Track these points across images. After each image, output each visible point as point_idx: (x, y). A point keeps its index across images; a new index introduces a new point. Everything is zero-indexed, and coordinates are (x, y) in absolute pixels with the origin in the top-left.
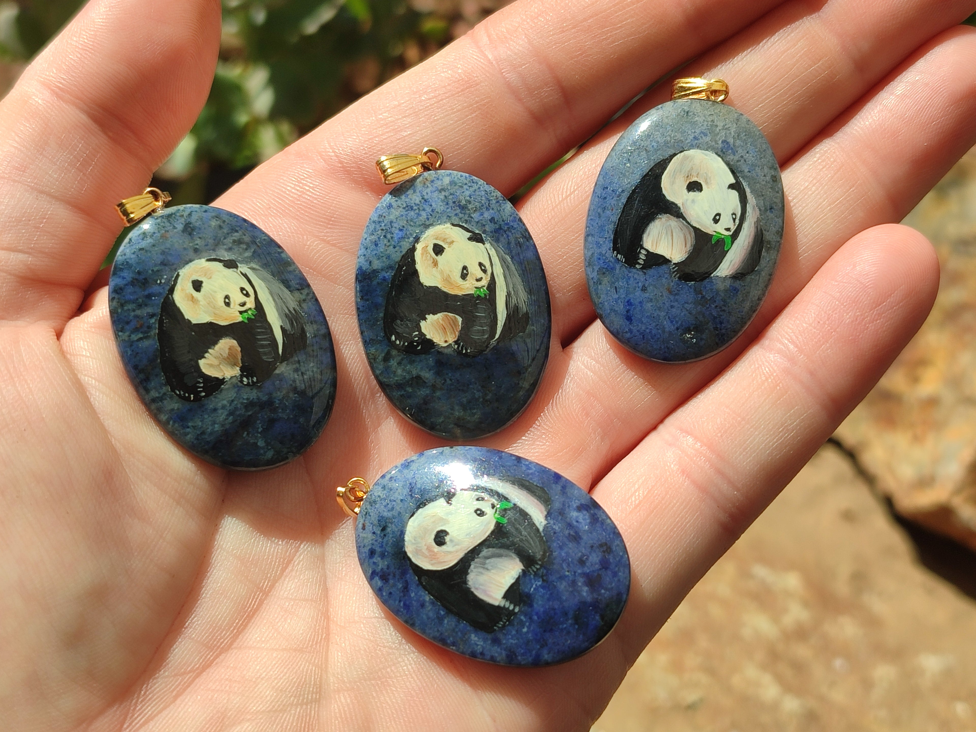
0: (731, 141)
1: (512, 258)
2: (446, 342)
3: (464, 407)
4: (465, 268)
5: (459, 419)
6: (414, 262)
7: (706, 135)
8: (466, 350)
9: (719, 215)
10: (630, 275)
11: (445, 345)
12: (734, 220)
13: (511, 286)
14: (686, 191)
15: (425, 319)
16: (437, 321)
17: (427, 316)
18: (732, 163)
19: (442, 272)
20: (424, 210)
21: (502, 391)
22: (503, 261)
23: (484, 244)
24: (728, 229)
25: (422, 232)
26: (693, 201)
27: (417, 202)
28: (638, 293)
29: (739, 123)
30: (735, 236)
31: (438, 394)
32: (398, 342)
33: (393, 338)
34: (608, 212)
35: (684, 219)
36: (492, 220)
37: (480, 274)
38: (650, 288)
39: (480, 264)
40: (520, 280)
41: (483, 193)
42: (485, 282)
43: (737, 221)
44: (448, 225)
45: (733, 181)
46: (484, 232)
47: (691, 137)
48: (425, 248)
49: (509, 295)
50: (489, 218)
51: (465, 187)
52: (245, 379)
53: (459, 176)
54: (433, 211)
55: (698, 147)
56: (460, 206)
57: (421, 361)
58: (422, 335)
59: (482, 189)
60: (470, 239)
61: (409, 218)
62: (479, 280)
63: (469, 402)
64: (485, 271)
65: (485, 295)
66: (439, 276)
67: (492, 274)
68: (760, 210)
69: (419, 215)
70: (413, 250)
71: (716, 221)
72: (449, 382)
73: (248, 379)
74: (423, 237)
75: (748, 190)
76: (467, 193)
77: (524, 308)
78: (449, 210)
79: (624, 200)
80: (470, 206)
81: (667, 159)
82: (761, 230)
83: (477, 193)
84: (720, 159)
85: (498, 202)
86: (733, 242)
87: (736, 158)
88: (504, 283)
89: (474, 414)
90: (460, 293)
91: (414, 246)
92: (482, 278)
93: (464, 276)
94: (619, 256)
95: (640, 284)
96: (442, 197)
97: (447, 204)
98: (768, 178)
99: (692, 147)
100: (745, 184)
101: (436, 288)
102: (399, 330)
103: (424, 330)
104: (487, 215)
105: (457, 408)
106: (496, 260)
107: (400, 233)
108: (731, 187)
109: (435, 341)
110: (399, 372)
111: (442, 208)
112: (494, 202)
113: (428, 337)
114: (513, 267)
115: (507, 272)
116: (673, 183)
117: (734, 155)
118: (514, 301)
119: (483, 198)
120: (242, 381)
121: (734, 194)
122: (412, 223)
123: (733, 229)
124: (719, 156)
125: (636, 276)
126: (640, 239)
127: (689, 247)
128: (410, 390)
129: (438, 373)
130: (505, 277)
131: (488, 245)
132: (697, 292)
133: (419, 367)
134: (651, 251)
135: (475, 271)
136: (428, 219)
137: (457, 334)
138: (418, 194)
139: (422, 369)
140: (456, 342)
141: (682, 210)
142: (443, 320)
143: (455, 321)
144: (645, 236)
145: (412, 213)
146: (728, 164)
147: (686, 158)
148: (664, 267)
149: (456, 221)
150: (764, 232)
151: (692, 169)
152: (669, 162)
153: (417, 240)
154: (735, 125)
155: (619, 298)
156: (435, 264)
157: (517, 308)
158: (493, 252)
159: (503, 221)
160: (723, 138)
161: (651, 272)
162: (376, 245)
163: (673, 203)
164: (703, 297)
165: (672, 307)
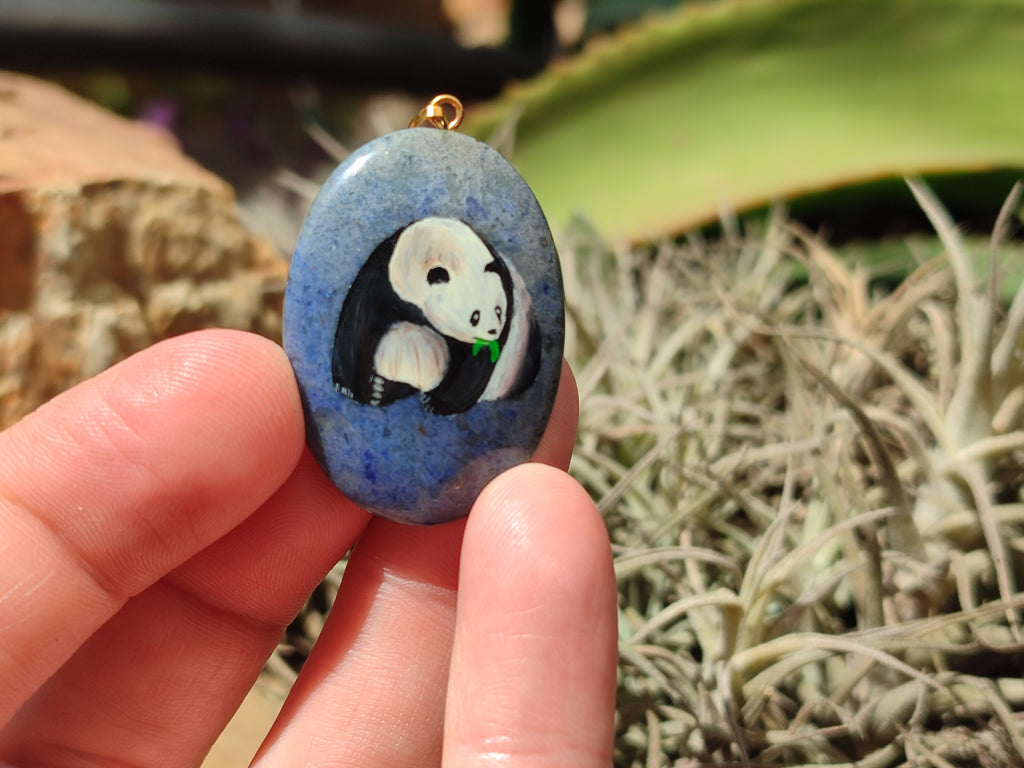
0: (479, 196)
7: (442, 192)
9: (477, 312)
10: (364, 415)
12: (499, 316)
14: (427, 284)
18: (485, 232)
24: (492, 332)
26: (439, 298)
28: (379, 440)
29: (485, 165)
30: (502, 340)
34: (317, 326)
35: (430, 326)
38: (395, 432)
43: (504, 318)
45: (490, 259)
47: (422, 199)
55: (435, 213)
68: (532, 294)
71: (474, 322)
75: (512, 269)
79: (338, 305)
81: (393, 236)
82: (537, 323)
84: (467, 229)
86: (501, 349)
87: (491, 221)
94: (344, 390)
95: (381, 428)
98: (536, 244)
99: (426, 214)
100: (507, 261)
108: (489, 268)
116: (406, 274)
117: (486, 218)
121: (495, 279)
123: (499, 329)
124: (466, 223)
125: (373, 417)
126: (371, 362)
127: (443, 367)
132: (462, 427)
134: (390, 377)
141: (426, 313)
144: (378, 359)
146: (480, 235)
147: (419, 233)
148: (411, 400)
150: (540, 324)
151: (430, 249)
152: (396, 242)
154: (480, 170)
155: (352, 449)
160: (468, 195)
161: (394, 408)
163: (410, 304)
164: (471, 433)
165: (430, 453)
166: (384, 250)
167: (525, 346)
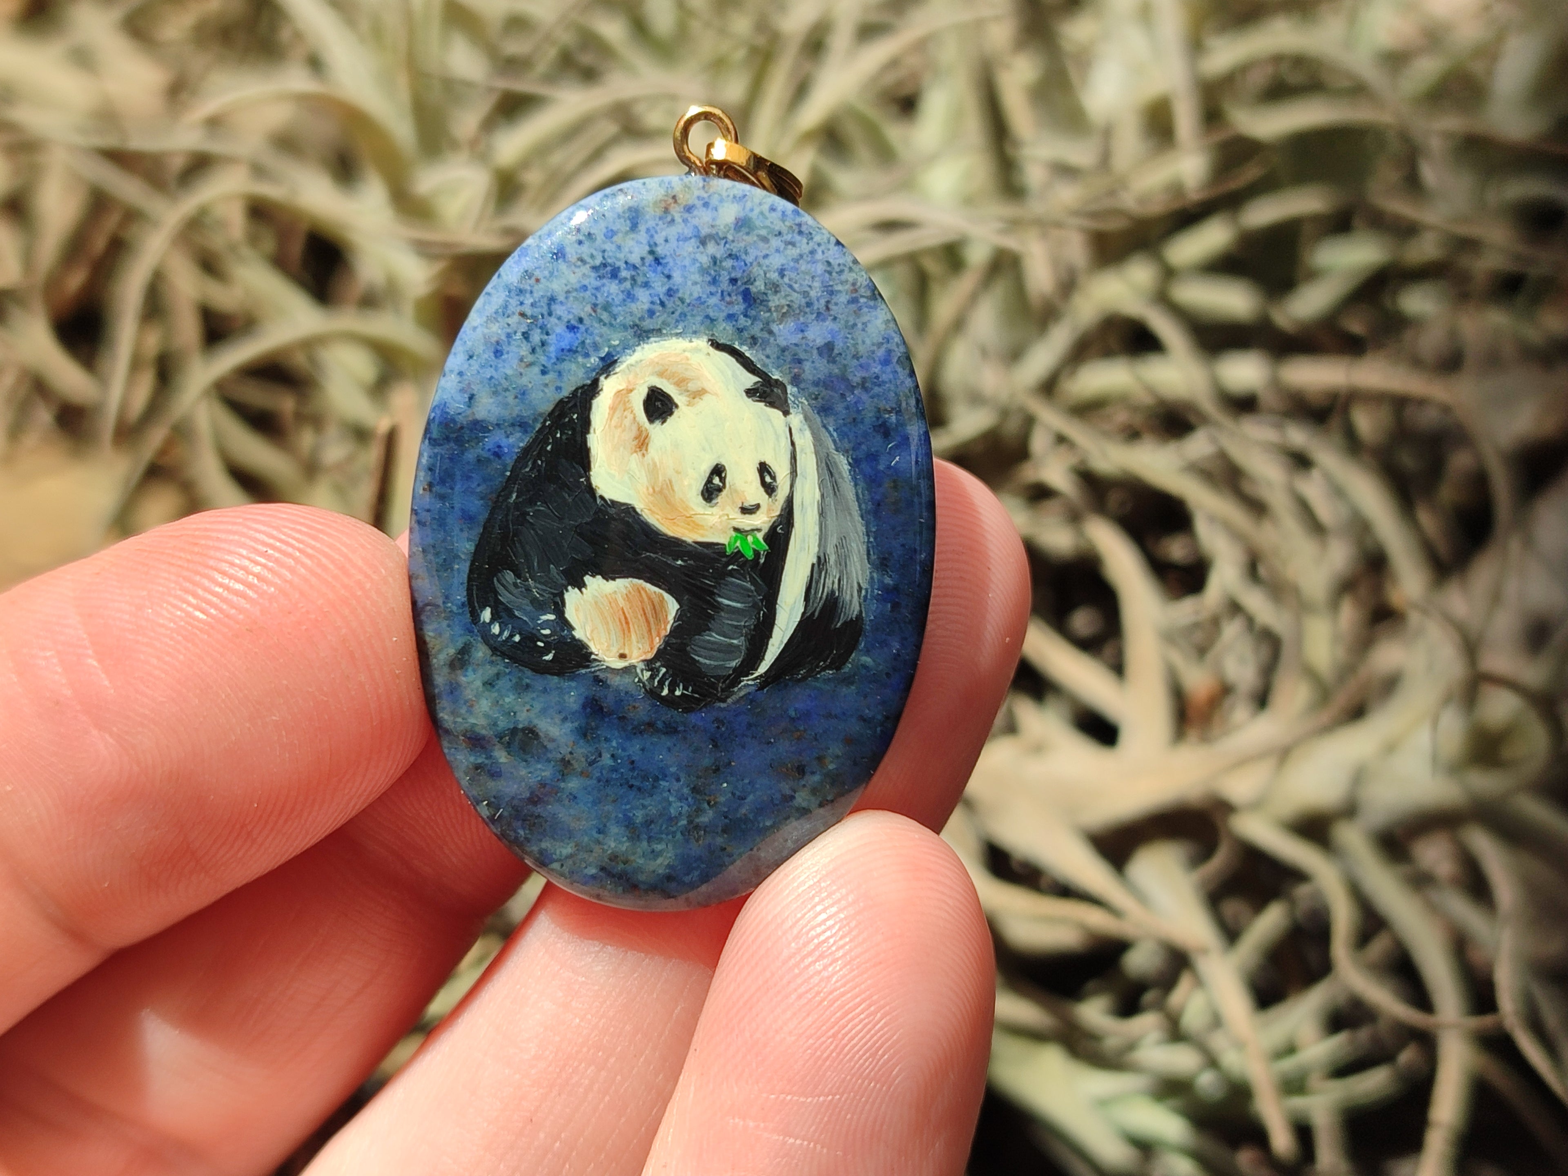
1: (855, 464)
2: (623, 656)
3: (634, 831)
4: (718, 471)
5: (614, 858)
6: (586, 424)
8: (672, 691)
11: (620, 664)
13: (833, 541)
15: (580, 585)
16: (612, 601)
17: (587, 579)
19: (653, 470)
20: (646, 285)
21: (743, 811)
22: (827, 468)
23: (786, 413)
25: (627, 347)
27: (635, 259)
31: (573, 784)
32: (496, 629)
33: (486, 615)
36: (827, 350)
37: (754, 493)
39: (763, 469)
40: (861, 528)
41: (820, 268)
42: (762, 520)
44: (702, 343)
46: (796, 380)
48: (622, 396)
49: (820, 565)
50: (820, 342)
51: (775, 242)
53: (766, 208)
54: (670, 293)
56: (747, 296)
57: (545, 691)
58: (563, 623)
59: (819, 256)
60: (750, 393)
61: (600, 300)
62: (748, 510)
63: (649, 822)
64: (770, 489)
65: (757, 553)
66: (643, 479)
67: (790, 501)
69: (630, 296)
70: (591, 390)
72: (607, 760)
74: (627, 361)
76: (776, 261)
77: (852, 605)
78: (713, 300)
80: (775, 301)
83: (803, 266)
85: (854, 301)
88: (817, 529)
89: (655, 854)
90: (690, 536)
91: (595, 383)
92: (758, 506)
93: (710, 493)
96: (705, 260)
97: (714, 281)
101: (629, 510)
102: (505, 597)
103: (570, 614)
104: (817, 334)
105: (614, 829)
106: (808, 463)
107: (569, 336)
109: (593, 648)
110: (484, 705)
111: (697, 291)
112: (843, 298)
113: (578, 634)
114: (848, 490)
115: (830, 500)
118: (830, 582)
119: (817, 284)
122: (605, 316)
128: (501, 756)
129: (584, 733)
130: (822, 514)
131: (796, 419)
133: (538, 706)
135: (744, 483)
136: (651, 313)
137: (658, 642)
138: (643, 236)
139: (544, 711)
140: (649, 664)
142: (627, 598)
143: (658, 610)
145: (613, 288)
149: (725, 332)
153: (608, 365)
156: (642, 443)
157: (832, 604)
158: (805, 441)
159: (856, 357)
162: (498, 353)
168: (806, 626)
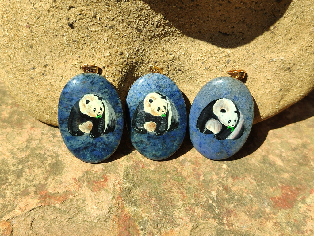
0: (237, 96)
1: (175, 104)
2: (151, 131)
3: (156, 151)
4: (159, 107)
5: (154, 154)
6: (143, 104)
7: (229, 93)
8: (157, 134)
9: (230, 121)
10: (201, 135)
11: (151, 132)
12: (235, 122)
13: (174, 114)
14: (220, 112)
15: (145, 123)
16: (149, 124)
17: (146, 122)
18: (236, 104)
19: (151, 109)
20: (148, 87)
21: (168, 147)
22: (172, 105)
23: (166, 99)
24: (233, 125)
25: (146, 95)
26: (222, 116)
27: (146, 84)
28: (203, 140)
29: (241, 89)
30: (235, 127)
31: (148, 146)
32: (136, 130)
33: (135, 128)
34: (196, 114)
35: (219, 121)
36: (170, 91)
37: (164, 109)
38: (207, 140)
39: (164, 106)
40: (177, 112)
41: (168, 82)
42: (165, 112)
43: (236, 123)
44: (155, 93)
45: (236, 110)
46: (167, 95)
47: (224, 94)
48: (147, 100)
49: (173, 117)
50: (169, 91)
51: (162, 80)
52: (90, 135)
53: (160, 76)
54: (150, 88)
55: (226, 98)
56: (159, 86)
57: (143, 136)
58: (144, 128)
59: (167, 80)
60: (161, 98)
61: (143, 90)
62: (163, 111)
63: (157, 150)
64: (165, 109)
65: (165, 116)
66: (150, 110)
67: (168, 110)
68: (244, 119)
69: (146, 89)
70: (143, 101)
71: (229, 122)
72: (151, 143)
73: (91, 136)
74: (147, 96)
75: (241, 113)
76: (162, 82)
77: (177, 121)
78: (156, 88)
79: (201, 112)
80: (163, 87)
81: (215, 100)
82: (244, 125)
83: (165, 82)
84: (232, 102)
85: (172, 85)
86: (234, 129)
87: (238, 102)
89: (159, 153)
90: (157, 116)
91: (143, 99)
92: (164, 111)
93: (158, 110)
94: (198, 129)
95: (204, 138)
96: (154, 83)
97: (155, 85)
98: (248, 108)
99: (224, 97)
100: (240, 111)
101: (149, 114)
102: (137, 126)
103: (144, 126)
104: (168, 90)
105: (153, 151)
106: (169, 105)
107: (140, 95)
108: (235, 112)
109: (148, 130)
110: (136, 138)
111: (154, 87)
112: (171, 85)
113: (146, 129)
114: (175, 107)
115: (173, 109)
116: (216, 109)
117: (238, 101)
118: (174, 118)
119: (167, 84)
120: (89, 136)
121: (236, 114)
122: (143, 92)
123: (234, 125)
124: (232, 101)
125: (203, 135)
126: (205, 125)
127: (220, 130)
128: (139, 144)
129: (148, 140)
130: (172, 111)
131: (167, 100)
132: (221, 143)
133: (142, 138)
134: (208, 129)
135: (162, 108)
136: (149, 90)
137: (155, 128)
138: (146, 81)
139: (143, 138)
140: (154, 131)
141: (218, 118)
142: (151, 124)
143: (154, 125)
144: (206, 124)
145: (144, 88)
146: (235, 104)
147: (221, 101)
148: (212, 134)
149: (157, 91)
150: (245, 126)
151: (223, 105)
152: (216, 102)
153: (145, 97)
154: (239, 90)
155: (197, 141)
156: (150, 106)
157: (175, 121)
158: (169, 102)
159: (173, 92)
160: (235, 95)
161: (208, 135)
162: (132, 98)
163: (216, 115)
164: (223, 144)
165: (213, 146)
166: (213, 103)
167: (240, 130)
168: (172, 124)
